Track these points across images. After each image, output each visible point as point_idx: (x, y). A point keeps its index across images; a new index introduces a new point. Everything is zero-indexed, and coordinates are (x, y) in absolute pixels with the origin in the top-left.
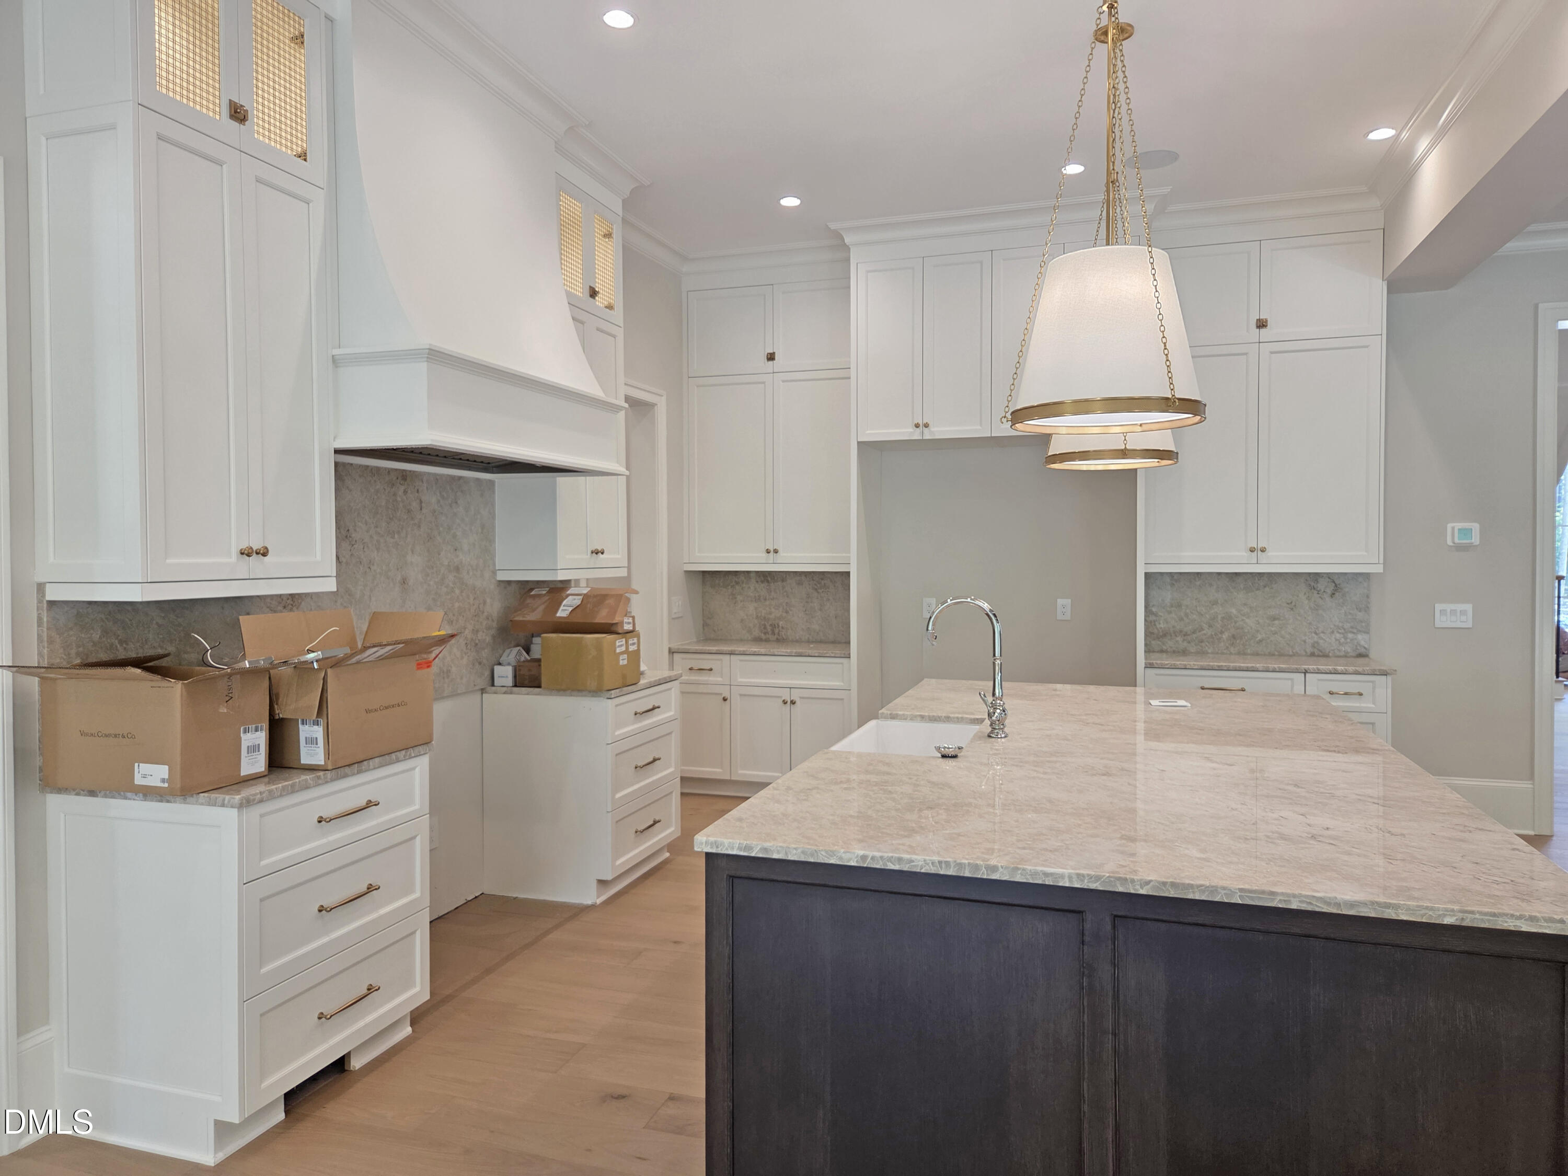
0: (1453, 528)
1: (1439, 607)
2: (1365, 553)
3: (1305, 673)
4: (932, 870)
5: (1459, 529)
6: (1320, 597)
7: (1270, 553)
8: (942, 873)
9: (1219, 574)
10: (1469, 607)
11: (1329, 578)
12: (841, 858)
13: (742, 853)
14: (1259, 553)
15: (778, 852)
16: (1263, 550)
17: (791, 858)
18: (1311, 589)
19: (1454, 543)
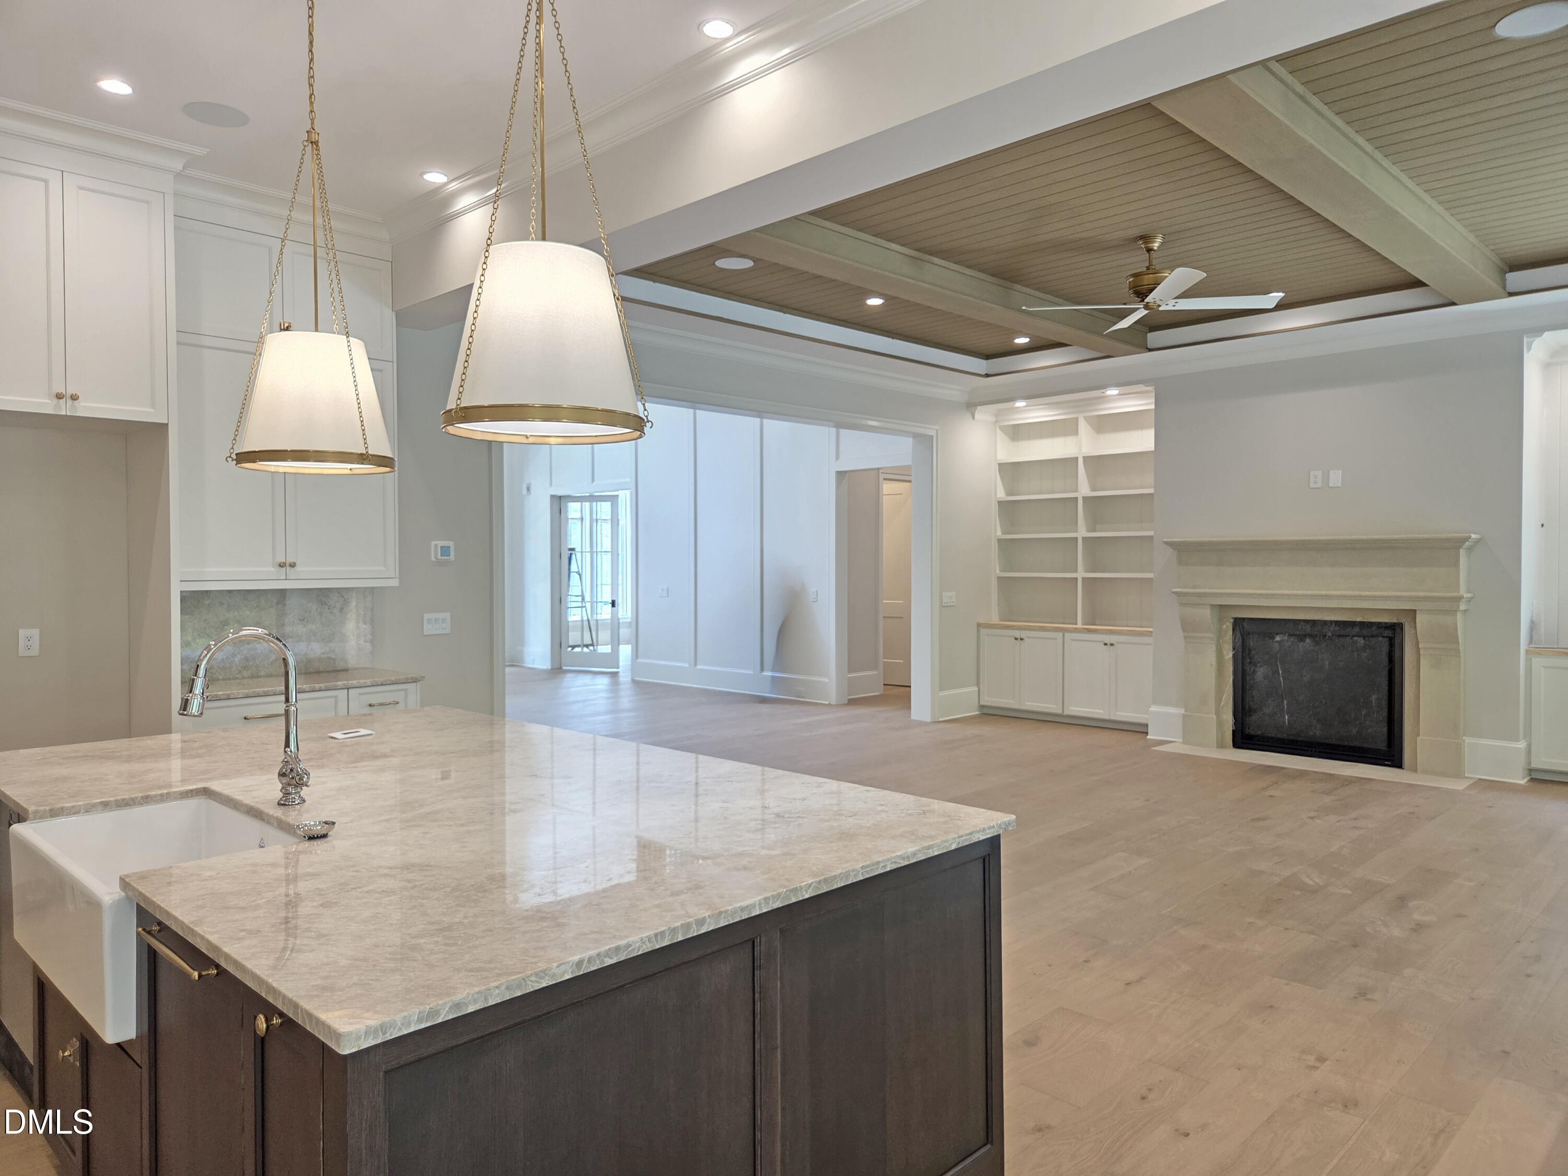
0: (436, 546)
1: (426, 616)
2: (384, 568)
3: (348, 689)
4: (648, 947)
5: (441, 547)
6: (331, 612)
7: (298, 568)
8: (657, 947)
9: (230, 591)
10: (447, 615)
11: (339, 593)
12: (554, 976)
13: (423, 1026)
14: (288, 568)
15: (475, 1001)
16: (293, 565)
17: (491, 1002)
18: (322, 605)
19: (437, 559)
